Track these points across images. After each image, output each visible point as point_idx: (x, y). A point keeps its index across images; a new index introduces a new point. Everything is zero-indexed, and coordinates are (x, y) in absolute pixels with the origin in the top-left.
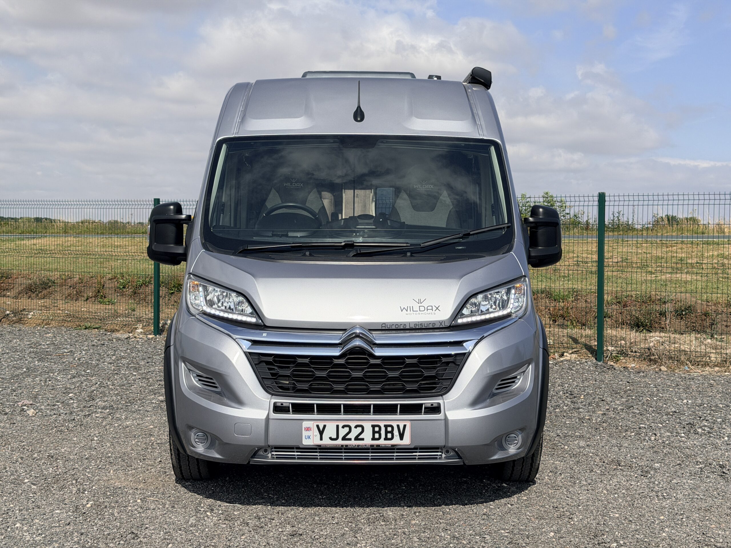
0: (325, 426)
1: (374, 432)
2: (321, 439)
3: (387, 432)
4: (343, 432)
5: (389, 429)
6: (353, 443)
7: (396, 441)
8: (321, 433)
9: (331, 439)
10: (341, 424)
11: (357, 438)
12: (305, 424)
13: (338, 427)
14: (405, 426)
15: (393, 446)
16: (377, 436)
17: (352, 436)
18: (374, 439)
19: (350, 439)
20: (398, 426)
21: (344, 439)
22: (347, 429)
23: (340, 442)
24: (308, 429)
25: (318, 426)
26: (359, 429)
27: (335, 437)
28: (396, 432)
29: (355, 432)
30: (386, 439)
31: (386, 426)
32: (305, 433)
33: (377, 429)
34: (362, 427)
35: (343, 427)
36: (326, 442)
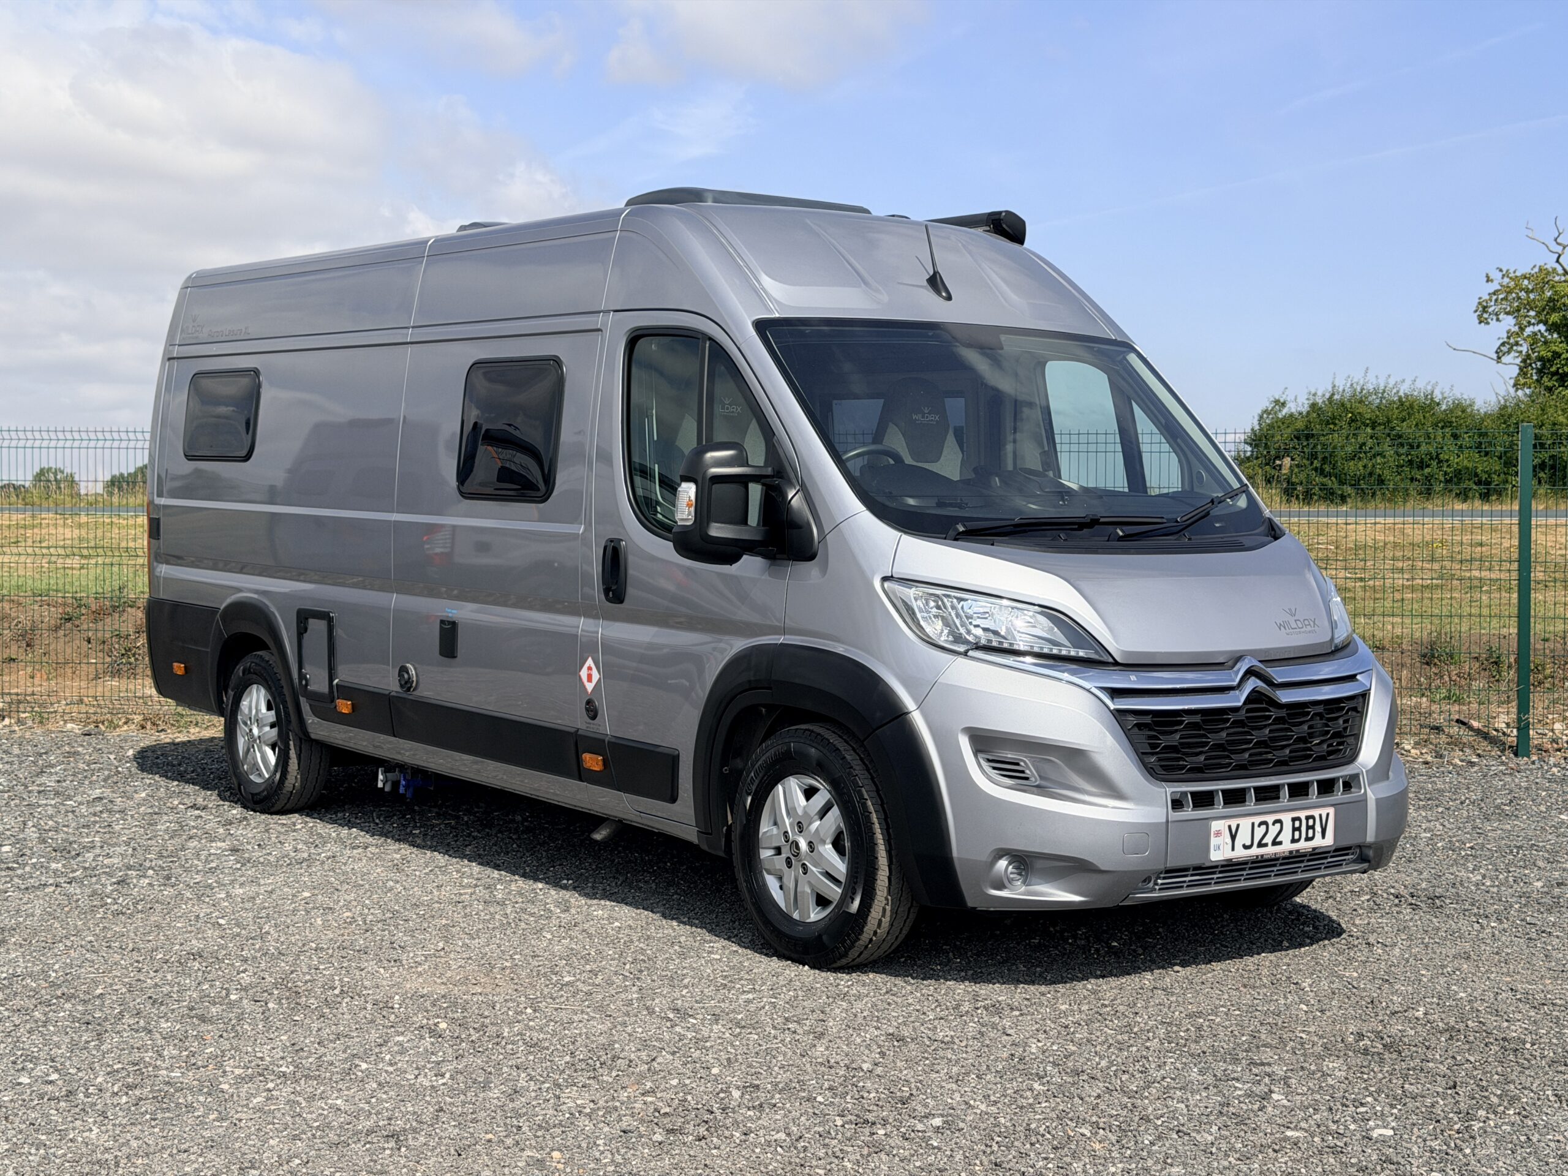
0: (1238, 826)
1: (1294, 829)
2: (1233, 849)
3: (1308, 827)
4: (1259, 832)
5: (1311, 822)
6: (1270, 850)
7: (1318, 842)
8: (1233, 838)
9: (1246, 847)
10: (1257, 820)
11: (1275, 843)
12: (1216, 825)
13: (1253, 824)
14: (1328, 815)
15: (1314, 849)
16: (1297, 834)
17: (1268, 839)
18: (1294, 841)
19: (1266, 845)
20: (1320, 816)
21: (1261, 845)
22: (1264, 827)
23: (1255, 851)
24: (1218, 834)
25: (1230, 827)
26: (1278, 825)
27: (1248, 843)
28: (1318, 828)
29: (1274, 830)
30: (1308, 839)
31: (1308, 818)
32: (1214, 841)
33: (1297, 824)
34: (1279, 821)
35: (1260, 824)
36: (1240, 853)
